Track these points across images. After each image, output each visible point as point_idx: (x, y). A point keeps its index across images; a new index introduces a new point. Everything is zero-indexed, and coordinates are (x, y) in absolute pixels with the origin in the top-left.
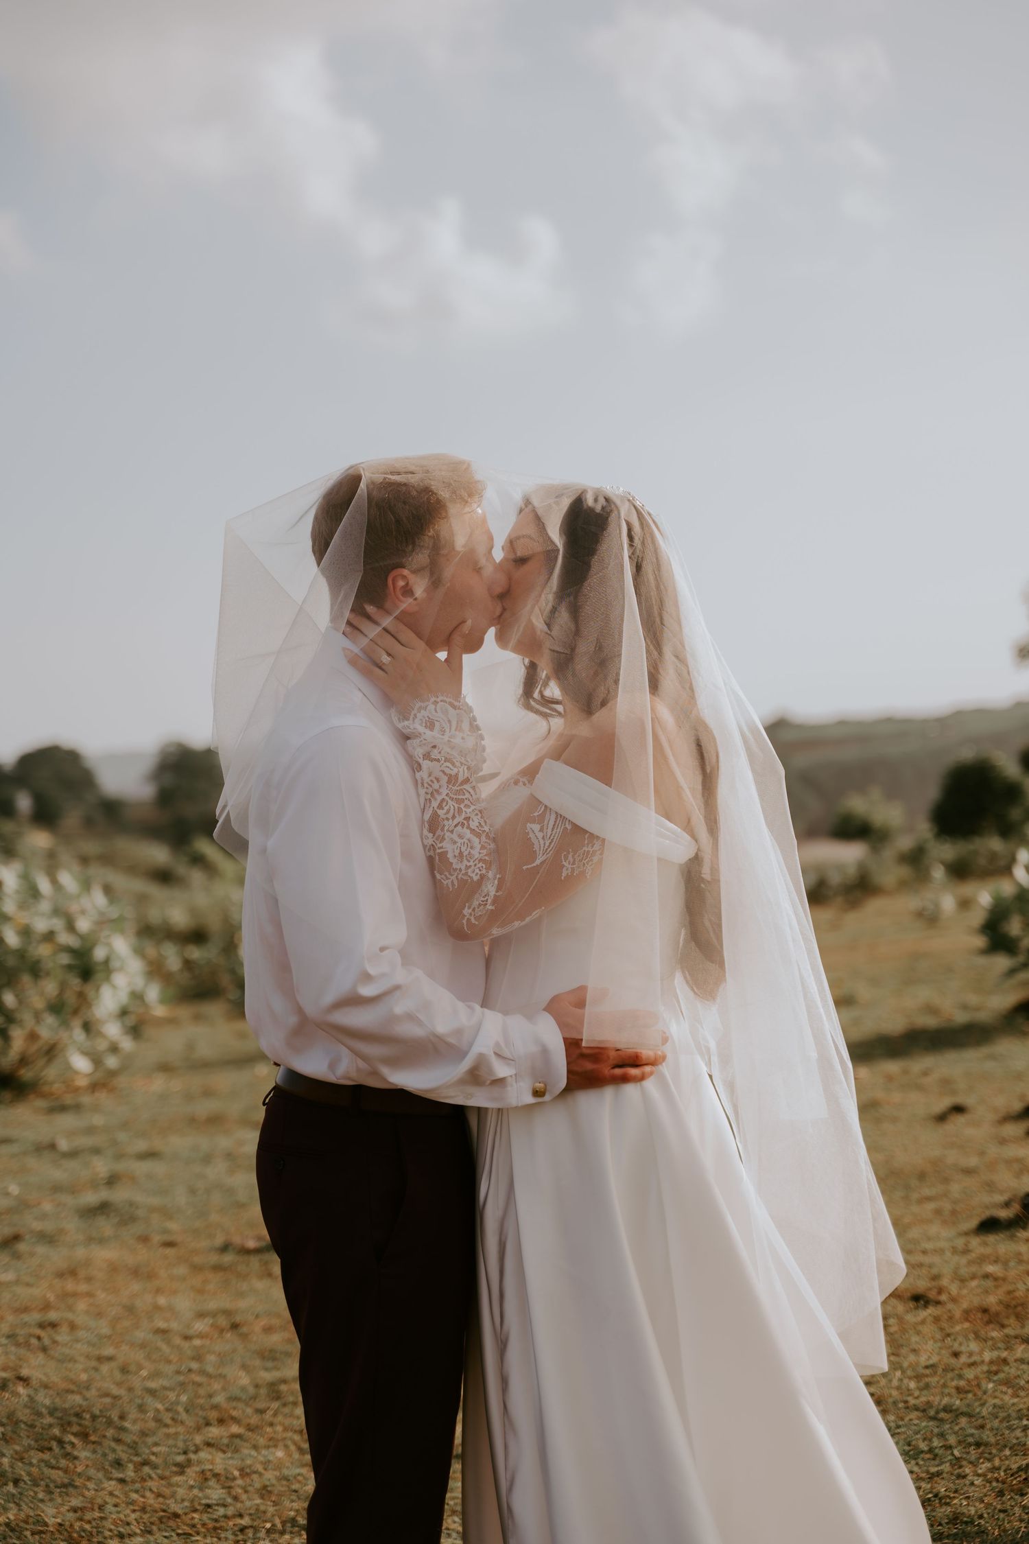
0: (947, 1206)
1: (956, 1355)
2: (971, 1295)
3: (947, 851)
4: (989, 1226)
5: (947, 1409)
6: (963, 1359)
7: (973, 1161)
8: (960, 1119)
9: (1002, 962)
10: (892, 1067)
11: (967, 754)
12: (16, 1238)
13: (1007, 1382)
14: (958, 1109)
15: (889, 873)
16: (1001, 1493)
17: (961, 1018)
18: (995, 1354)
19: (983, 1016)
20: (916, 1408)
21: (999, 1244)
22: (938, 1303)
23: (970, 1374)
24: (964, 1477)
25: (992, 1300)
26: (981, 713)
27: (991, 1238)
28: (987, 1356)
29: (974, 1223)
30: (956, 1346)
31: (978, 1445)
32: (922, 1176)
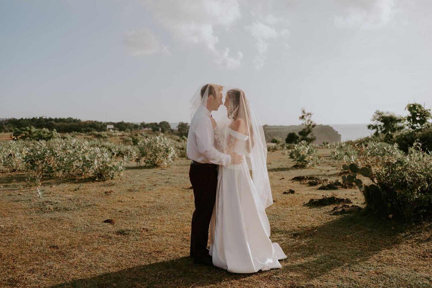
0: (280, 190)
1: (278, 208)
2: (281, 201)
3: (287, 145)
4: (285, 193)
5: (275, 215)
6: (279, 209)
7: (284, 185)
8: (283, 180)
9: (292, 160)
10: (275, 172)
11: (291, 132)
12: (156, 185)
13: (284, 212)
14: (283, 178)
15: (279, 147)
16: (281, 225)
17: (285, 167)
18: (283, 209)
19: (288, 167)
20: (271, 214)
21: (286, 195)
22: (276, 202)
23: (279, 211)
24: (276, 223)
25: (284, 202)
26: (294, 126)
27: (285, 195)
28: (282, 209)
29: (283, 193)
30: (278, 207)
31: (279, 219)
32: (277, 186)
